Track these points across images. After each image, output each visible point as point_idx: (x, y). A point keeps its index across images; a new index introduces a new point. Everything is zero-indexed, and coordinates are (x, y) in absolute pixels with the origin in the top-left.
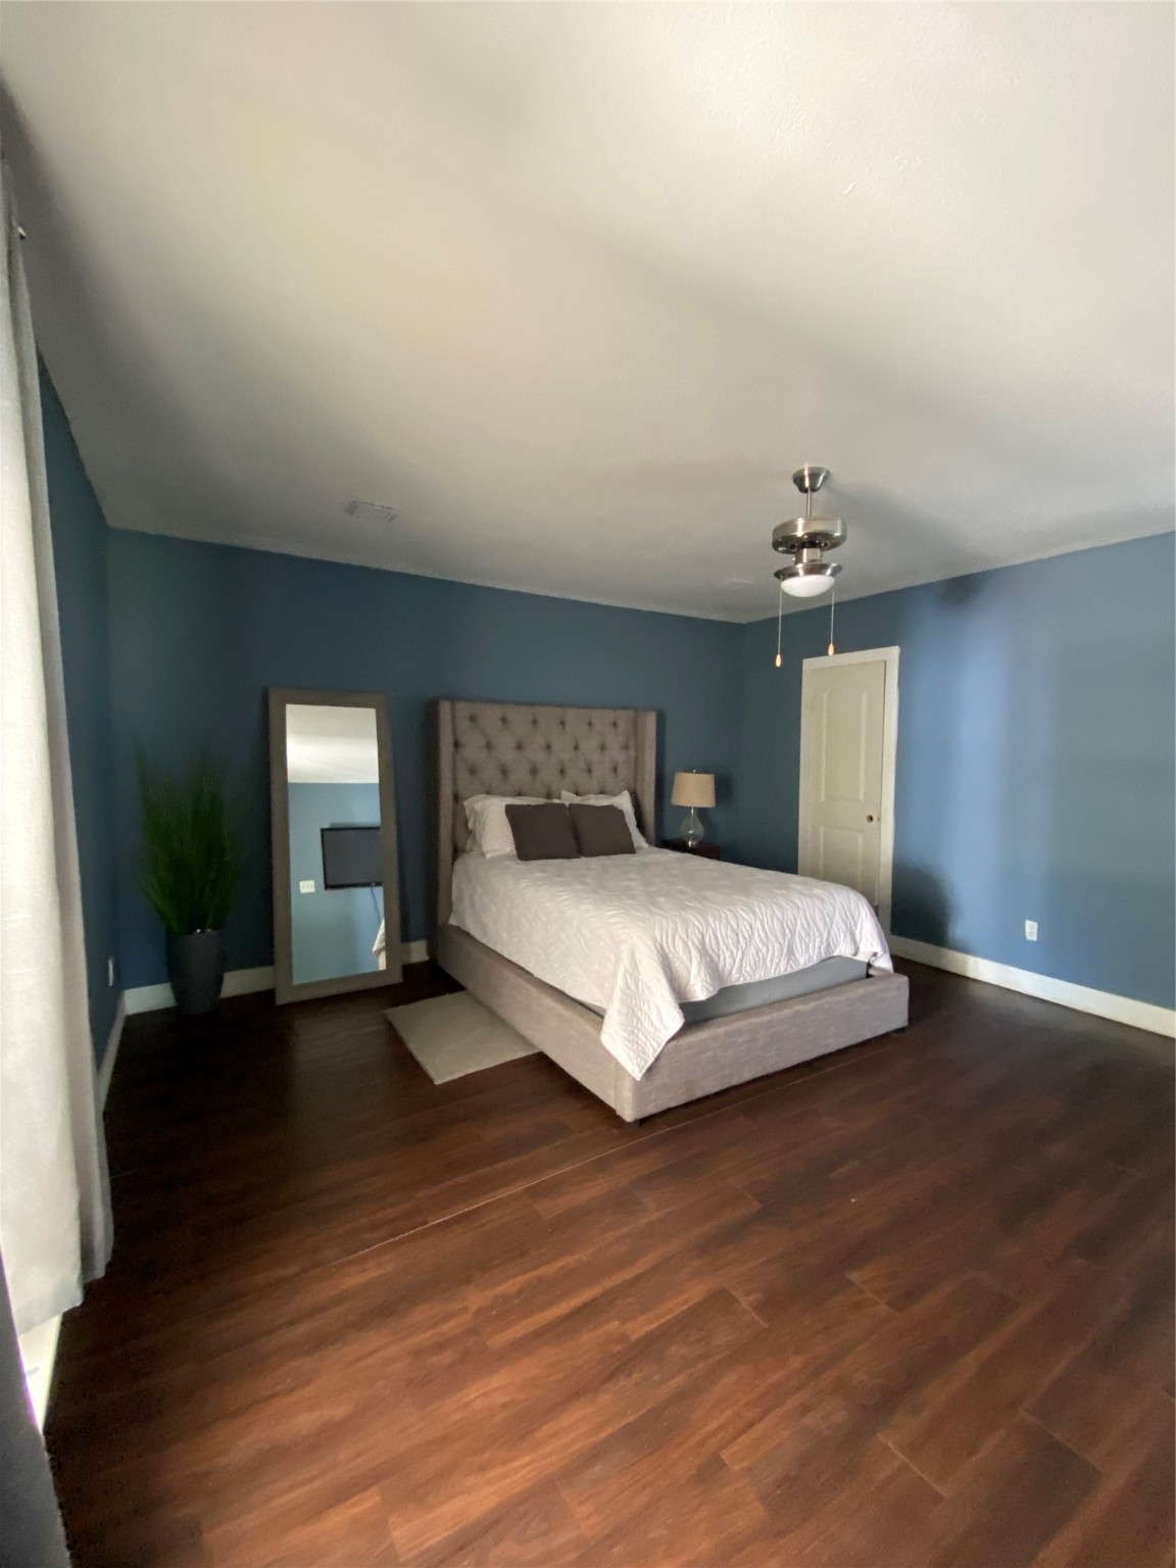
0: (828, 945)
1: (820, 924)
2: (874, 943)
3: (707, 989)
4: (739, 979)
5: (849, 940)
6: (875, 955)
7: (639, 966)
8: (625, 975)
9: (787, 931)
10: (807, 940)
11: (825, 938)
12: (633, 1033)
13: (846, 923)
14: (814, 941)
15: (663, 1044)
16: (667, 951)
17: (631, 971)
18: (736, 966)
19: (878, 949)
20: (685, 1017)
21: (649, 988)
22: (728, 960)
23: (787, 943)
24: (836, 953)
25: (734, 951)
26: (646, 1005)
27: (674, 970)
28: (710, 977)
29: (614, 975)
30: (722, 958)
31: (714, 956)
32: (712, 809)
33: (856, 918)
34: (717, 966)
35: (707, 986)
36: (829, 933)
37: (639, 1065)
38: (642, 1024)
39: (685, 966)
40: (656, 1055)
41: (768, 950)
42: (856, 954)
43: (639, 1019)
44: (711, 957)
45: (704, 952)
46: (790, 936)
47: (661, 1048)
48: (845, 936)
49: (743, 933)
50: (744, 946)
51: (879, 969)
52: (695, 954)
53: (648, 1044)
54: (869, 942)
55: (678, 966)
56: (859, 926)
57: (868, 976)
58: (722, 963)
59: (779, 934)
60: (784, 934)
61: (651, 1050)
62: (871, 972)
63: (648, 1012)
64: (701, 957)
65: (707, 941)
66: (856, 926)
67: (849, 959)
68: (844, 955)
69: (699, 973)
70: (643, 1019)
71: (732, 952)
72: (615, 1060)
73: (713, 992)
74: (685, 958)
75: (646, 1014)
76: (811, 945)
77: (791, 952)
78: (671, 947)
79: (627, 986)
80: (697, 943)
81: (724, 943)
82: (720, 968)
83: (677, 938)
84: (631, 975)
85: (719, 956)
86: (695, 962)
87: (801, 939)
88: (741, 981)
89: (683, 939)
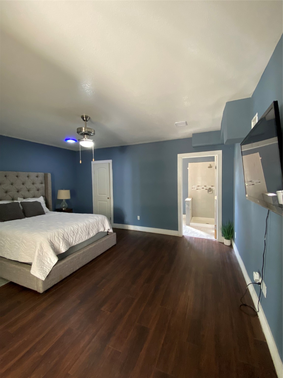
0: (98, 229)
1: (96, 225)
2: (108, 227)
3: (65, 249)
4: (75, 244)
5: (103, 227)
6: (109, 229)
7: (43, 248)
8: (38, 252)
9: (88, 229)
10: (93, 230)
11: (97, 228)
12: (42, 267)
13: (102, 224)
14: (94, 229)
15: (52, 268)
16: (52, 242)
17: (40, 250)
18: (74, 240)
19: (109, 228)
20: (58, 258)
21: (47, 253)
22: (72, 239)
23: (87, 232)
24: (100, 231)
25: (73, 237)
26: (46, 258)
27: (55, 246)
28: (66, 245)
29: (35, 252)
30: (69, 240)
31: (67, 239)
32: (70, 199)
33: (104, 222)
34: (68, 242)
35: (65, 248)
36: (98, 227)
37: (44, 276)
38: (44, 264)
39: (59, 244)
40: (49, 271)
41: (83, 235)
42: (105, 230)
43: (44, 263)
44: (66, 240)
45: (64, 239)
46: (88, 230)
47: (51, 269)
48: (102, 227)
49: (75, 232)
50: (76, 235)
51: (110, 232)
52: (61, 240)
53: (47, 269)
54: (107, 227)
55: (56, 245)
56: (105, 223)
57: (108, 234)
58: (70, 241)
59: (85, 230)
60: (87, 230)
61: (48, 270)
62: (108, 233)
63: (47, 260)
64: (63, 241)
65: (65, 236)
66: (104, 224)
67: (103, 232)
68: (102, 231)
69: (62, 245)
70: (45, 262)
71: (73, 238)
72: (36, 277)
73: (67, 249)
74: (58, 242)
75: (46, 260)
76: (94, 231)
77: (89, 233)
78: (53, 240)
79: (39, 254)
80: (62, 237)
81: (70, 235)
82: (69, 242)
83: (55, 237)
84: (40, 251)
85: (69, 239)
86: (61, 243)
87: (91, 230)
88: (76, 244)
89: (57, 237)
